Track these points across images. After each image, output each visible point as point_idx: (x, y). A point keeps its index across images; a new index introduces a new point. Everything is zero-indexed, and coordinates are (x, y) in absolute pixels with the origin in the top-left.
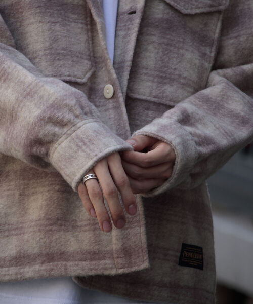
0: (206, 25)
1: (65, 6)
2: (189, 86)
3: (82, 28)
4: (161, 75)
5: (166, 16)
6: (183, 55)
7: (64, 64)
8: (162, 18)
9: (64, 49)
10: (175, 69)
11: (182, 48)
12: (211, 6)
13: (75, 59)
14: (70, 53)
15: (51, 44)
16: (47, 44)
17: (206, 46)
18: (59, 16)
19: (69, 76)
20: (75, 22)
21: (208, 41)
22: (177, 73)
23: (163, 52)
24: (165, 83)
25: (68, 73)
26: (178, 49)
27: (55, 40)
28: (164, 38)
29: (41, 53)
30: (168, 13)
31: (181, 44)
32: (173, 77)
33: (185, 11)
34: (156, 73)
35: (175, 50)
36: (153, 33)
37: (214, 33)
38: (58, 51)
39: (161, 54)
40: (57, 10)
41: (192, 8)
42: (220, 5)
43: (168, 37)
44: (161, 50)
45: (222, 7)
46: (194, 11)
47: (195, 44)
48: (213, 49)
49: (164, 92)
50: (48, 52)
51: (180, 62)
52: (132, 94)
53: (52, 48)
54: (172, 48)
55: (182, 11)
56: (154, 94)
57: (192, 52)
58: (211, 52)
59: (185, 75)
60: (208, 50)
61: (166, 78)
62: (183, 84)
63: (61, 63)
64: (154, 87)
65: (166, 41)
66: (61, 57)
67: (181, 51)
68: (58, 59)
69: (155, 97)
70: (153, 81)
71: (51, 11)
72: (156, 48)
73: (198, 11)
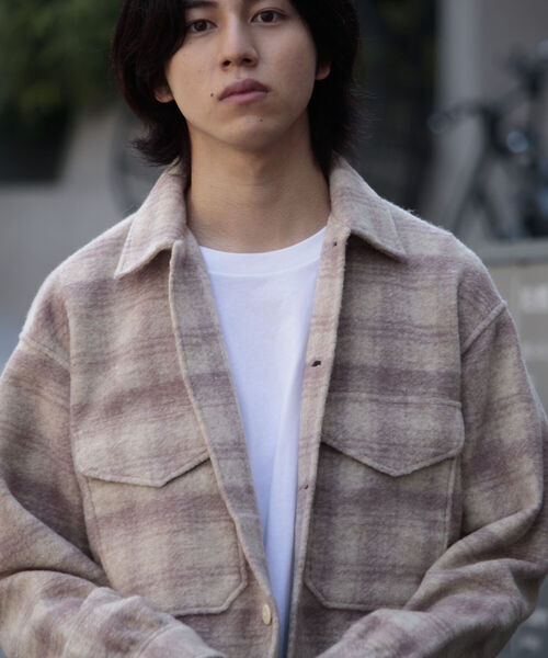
0: (432, 480)
1: (198, 501)
2: (410, 574)
3: (226, 527)
4: (368, 569)
5: (369, 485)
6: (397, 535)
7: (190, 590)
8: (363, 489)
9: (189, 568)
10: (387, 558)
11: (395, 525)
12: (435, 455)
13: (207, 579)
14: (198, 572)
15: (171, 564)
16: (165, 565)
17: (435, 509)
18: (186, 519)
19: (198, 606)
20: (214, 521)
21: (439, 501)
22: (390, 562)
23: (367, 536)
24: (374, 580)
25: (195, 603)
26: (390, 527)
27: (176, 557)
28: (369, 516)
29: (159, 578)
30: (372, 480)
31: (393, 521)
32: (384, 569)
33: (395, 473)
34: (361, 568)
35: (386, 530)
36: (351, 512)
37: (447, 489)
38: (180, 573)
39: (364, 539)
40: (182, 510)
41: (406, 466)
42: (450, 449)
43: (373, 513)
44: (365, 533)
45: (453, 452)
46: (410, 470)
47: (417, 512)
48: (448, 511)
49: (371, 595)
50: (167, 575)
51: (393, 546)
52: (328, 603)
53: (172, 570)
54: (380, 528)
55: (392, 474)
56: (358, 599)
57: (412, 526)
58: (445, 516)
59: (402, 563)
60: (439, 515)
61: (374, 573)
62: (400, 576)
63: (186, 589)
64: (359, 589)
65: (370, 520)
66: (186, 581)
67: (394, 530)
68: (182, 585)
69: (360, 603)
70: (356, 581)
71: (173, 514)
72: (356, 533)
73: (416, 467)
